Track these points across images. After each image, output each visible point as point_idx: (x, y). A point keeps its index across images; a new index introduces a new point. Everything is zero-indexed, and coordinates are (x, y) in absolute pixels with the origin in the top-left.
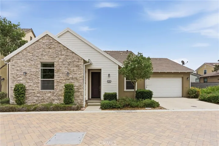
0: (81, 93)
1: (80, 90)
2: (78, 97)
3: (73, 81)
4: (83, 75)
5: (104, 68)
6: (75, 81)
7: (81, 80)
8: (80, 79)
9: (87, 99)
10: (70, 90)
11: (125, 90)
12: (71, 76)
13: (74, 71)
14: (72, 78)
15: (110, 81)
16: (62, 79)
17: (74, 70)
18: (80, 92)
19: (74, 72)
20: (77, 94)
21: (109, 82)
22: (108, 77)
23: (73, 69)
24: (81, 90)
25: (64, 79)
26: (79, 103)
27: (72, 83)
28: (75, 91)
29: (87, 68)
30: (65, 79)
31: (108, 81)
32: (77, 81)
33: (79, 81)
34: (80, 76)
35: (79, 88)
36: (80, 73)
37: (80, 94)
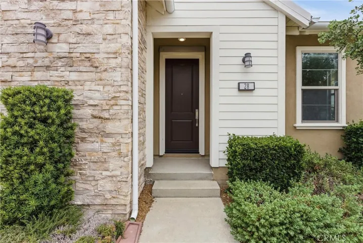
0: (117, 144)
1: (110, 127)
2: (102, 162)
3: (74, 76)
4: (125, 39)
5: (223, 29)
6: (85, 76)
7: (114, 69)
8: (113, 63)
9: (149, 163)
10: (31, 126)
11: (299, 123)
12: (60, 48)
13: (76, 22)
14: (69, 61)
15: (251, 87)
16: (12, 61)
17: (80, 16)
18: (108, 135)
19: (77, 29)
20: (96, 146)
21: (245, 90)
22: (240, 68)
23: (75, 11)
24: (118, 123)
25: (21, 63)
26: (108, 196)
27: (67, 88)
28: (83, 130)
29: (148, 30)
30: (28, 65)
31: (242, 87)
32: (92, 76)
33: (104, 75)
34: (113, 47)
35: (106, 115)
36: (109, 29)
37: (114, 145)
